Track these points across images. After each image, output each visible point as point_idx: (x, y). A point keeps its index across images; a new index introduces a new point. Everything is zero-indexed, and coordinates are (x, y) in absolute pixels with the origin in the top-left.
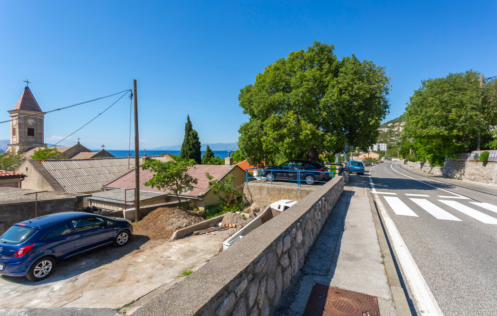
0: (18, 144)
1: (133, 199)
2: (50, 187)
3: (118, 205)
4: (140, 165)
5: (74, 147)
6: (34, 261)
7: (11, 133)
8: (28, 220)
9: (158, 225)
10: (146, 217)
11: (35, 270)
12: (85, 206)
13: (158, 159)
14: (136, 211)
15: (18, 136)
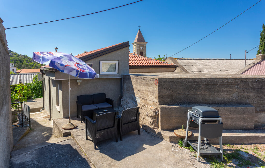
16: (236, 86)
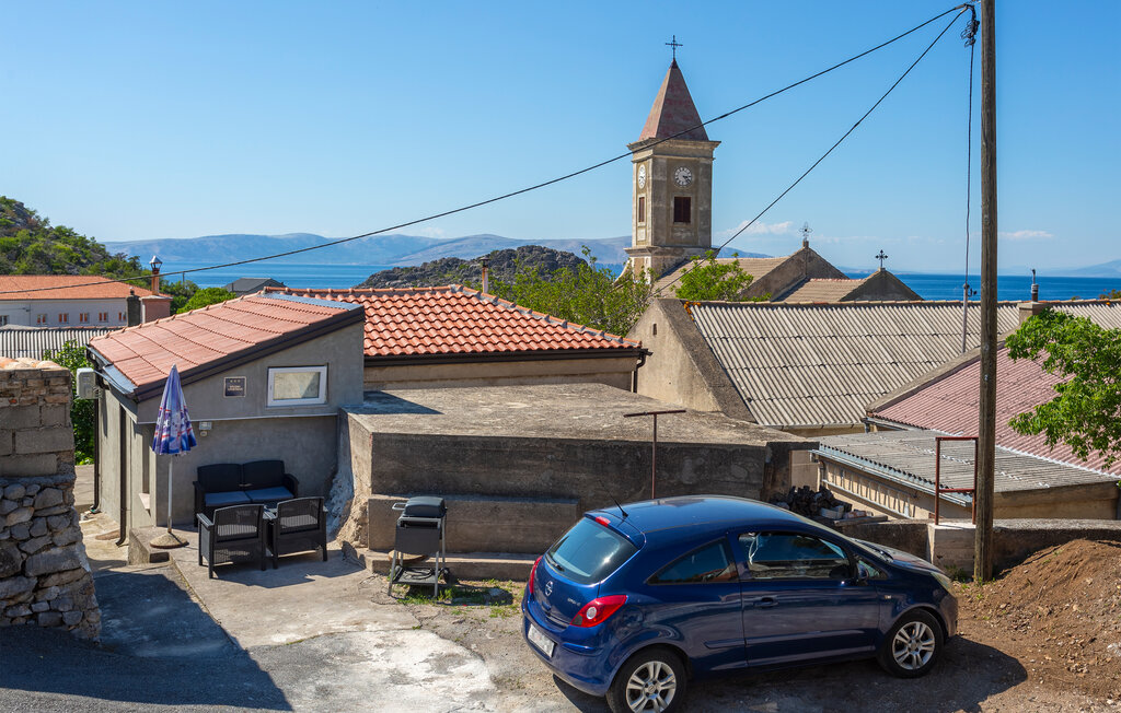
0: (650, 250)
1: (967, 480)
2: (711, 395)
3: (915, 496)
4: (1000, 338)
5: (792, 259)
6: (628, 655)
7: (634, 212)
8: (617, 504)
9: (1066, 619)
10: (1019, 572)
11: (630, 686)
12: (797, 481)
13: (1079, 312)
14: (977, 535)
15: (649, 223)
16: (549, 456)
